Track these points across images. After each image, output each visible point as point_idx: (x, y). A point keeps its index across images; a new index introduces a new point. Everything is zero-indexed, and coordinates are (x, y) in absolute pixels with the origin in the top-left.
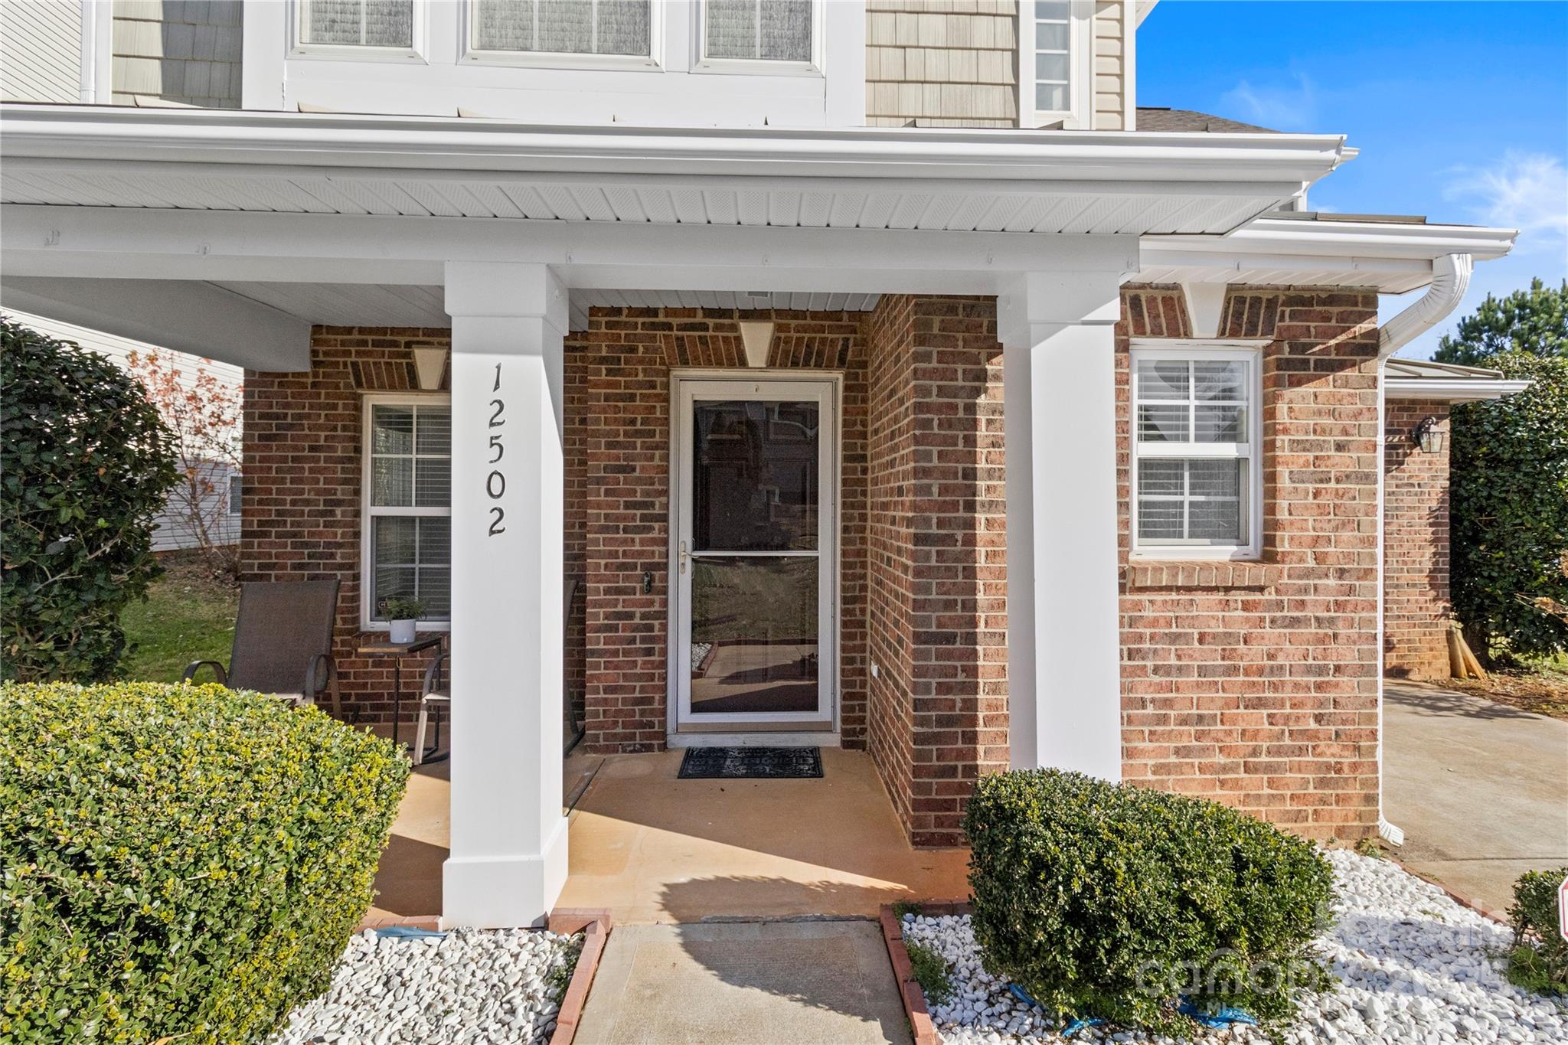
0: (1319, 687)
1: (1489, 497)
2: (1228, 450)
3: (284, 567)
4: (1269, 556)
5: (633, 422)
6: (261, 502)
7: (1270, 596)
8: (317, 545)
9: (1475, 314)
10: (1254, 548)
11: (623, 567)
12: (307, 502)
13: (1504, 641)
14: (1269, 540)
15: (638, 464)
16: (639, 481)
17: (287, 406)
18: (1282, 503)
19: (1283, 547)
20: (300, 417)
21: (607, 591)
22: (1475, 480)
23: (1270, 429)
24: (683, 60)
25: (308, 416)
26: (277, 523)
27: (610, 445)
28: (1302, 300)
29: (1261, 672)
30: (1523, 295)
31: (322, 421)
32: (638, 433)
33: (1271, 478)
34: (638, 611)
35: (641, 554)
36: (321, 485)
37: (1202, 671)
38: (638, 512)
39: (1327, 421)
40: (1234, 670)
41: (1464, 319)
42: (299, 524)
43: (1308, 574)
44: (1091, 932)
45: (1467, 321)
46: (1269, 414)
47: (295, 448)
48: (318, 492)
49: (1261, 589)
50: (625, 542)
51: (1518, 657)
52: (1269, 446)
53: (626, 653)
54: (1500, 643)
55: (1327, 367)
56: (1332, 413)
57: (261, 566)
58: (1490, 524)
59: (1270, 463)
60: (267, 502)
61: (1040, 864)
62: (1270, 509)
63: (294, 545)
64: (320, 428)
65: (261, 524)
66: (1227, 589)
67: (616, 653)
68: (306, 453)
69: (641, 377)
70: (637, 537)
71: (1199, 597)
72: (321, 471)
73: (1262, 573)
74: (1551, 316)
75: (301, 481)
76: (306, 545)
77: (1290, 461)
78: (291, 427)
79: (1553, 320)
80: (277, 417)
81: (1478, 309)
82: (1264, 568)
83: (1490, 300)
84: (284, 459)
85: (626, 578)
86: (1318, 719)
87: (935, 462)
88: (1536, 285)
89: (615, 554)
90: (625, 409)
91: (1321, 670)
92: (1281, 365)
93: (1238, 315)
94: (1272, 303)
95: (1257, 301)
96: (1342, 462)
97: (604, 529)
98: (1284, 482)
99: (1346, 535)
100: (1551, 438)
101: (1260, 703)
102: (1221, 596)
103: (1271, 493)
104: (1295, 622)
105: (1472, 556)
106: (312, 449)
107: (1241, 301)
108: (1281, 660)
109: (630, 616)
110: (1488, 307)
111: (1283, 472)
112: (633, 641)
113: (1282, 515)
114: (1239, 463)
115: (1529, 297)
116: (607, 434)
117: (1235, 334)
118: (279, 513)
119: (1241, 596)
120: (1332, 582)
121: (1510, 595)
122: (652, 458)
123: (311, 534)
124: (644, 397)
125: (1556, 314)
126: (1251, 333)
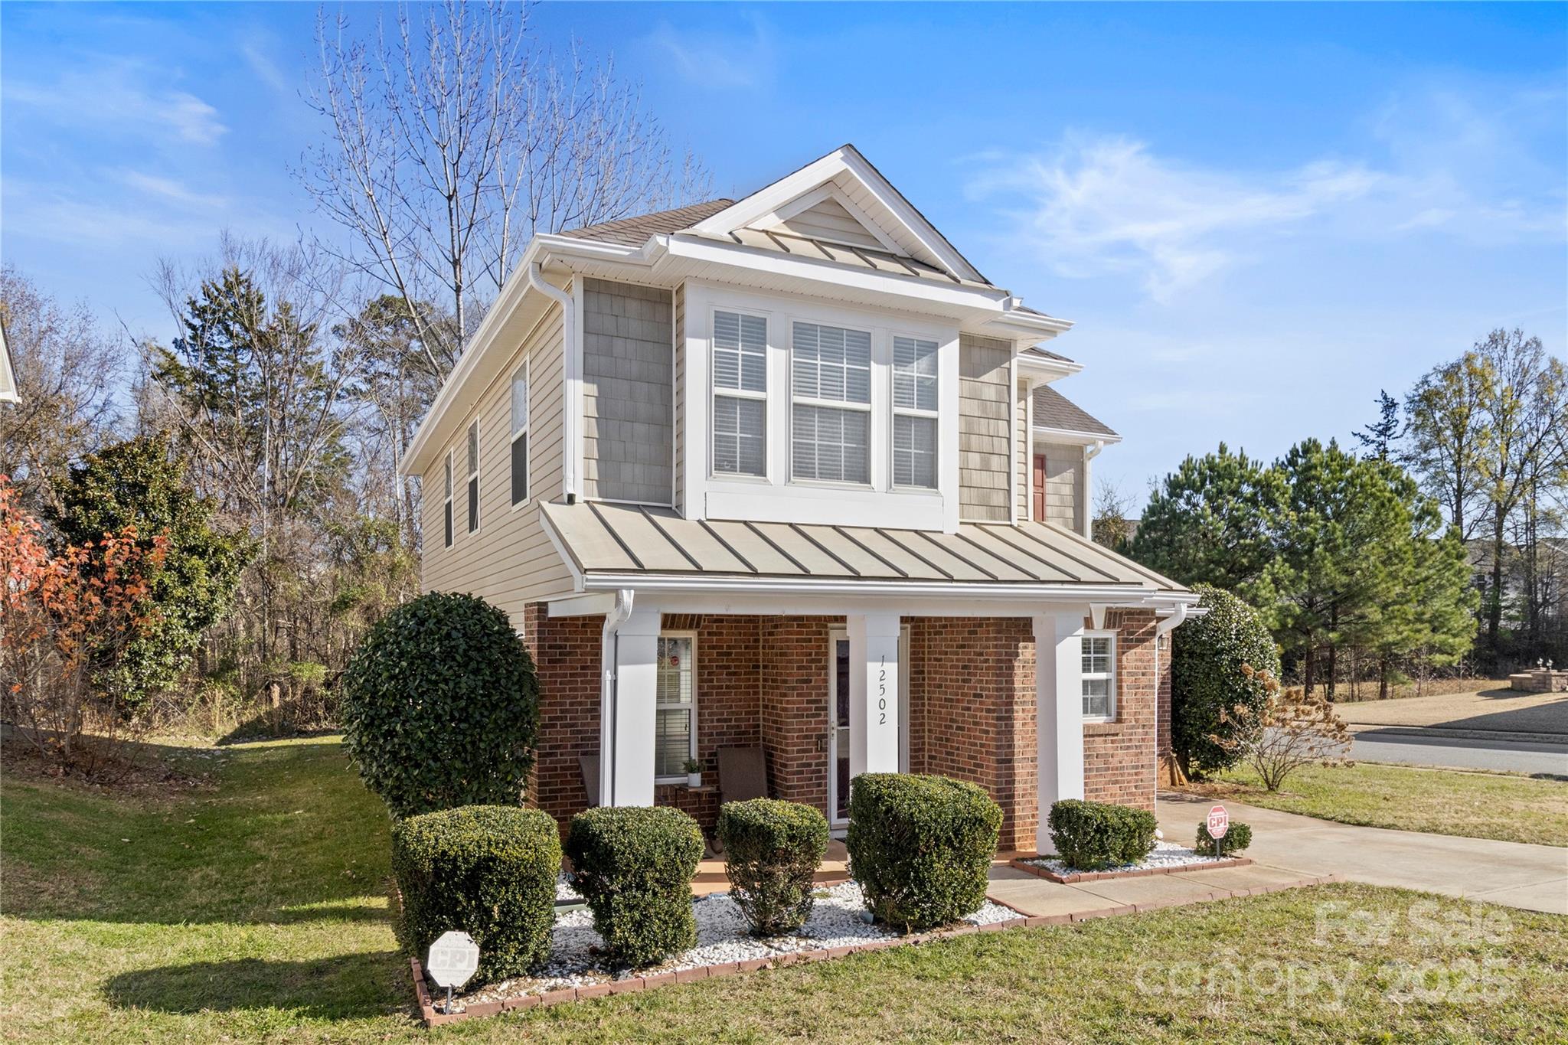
0: (1136, 774)
1: (1190, 676)
2: (1102, 676)
3: (566, 747)
4: (1119, 721)
5: (810, 654)
6: (550, 704)
7: (1120, 737)
8: (586, 732)
9: (1178, 472)
10: (1113, 717)
11: (806, 737)
12: (580, 704)
13: (1197, 763)
14: (1119, 714)
15: (813, 678)
16: (814, 688)
17: (567, 640)
18: (1124, 698)
19: (1125, 717)
20: (575, 647)
21: (798, 751)
22: (1183, 665)
23: (1120, 667)
24: (884, 486)
25: (579, 647)
26: (561, 718)
27: (799, 668)
28: (1131, 613)
29: (1117, 769)
30: (1213, 458)
31: (589, 649)
32: (813, 661)
33: (1120, 687)
34: (814, 762)
35: (815, 729)
36: (589, 692)
37: (1098, 770)
38: (814, 706)
39: (1139, 664)
40: (1108, 769)
41: (1169, 475)
42: (575, 718)
43: (1133, 727)
44: (1102, 835)
45: (1172, 478)
46: (1119, 660)
47: (572, 668)
48: (587, 697)
49: (1117, 735)
50: (807, 723)
51: (1204, 772)
52: (1119, 674)
53: (808, 786)
54: (1194, 765)
55: (1141, 641)
56: (1141, 660)
57: (551, 747)
58: (1189, 691)
59: (1120, 681)
60: (555, 704)
61: (1087, 818)
62: (1120, 701)
63: (572, 732)
64: (588, 654)
65: (550, 719)
66: (1106, 735)
67: (802, 787)
68: (579, 671)
69: (814, 629)
70: (813, 720)
71: (1096, 739)
72: (587, 682)
73: (1117, 727)
74: (1232, 481)
75: (575, 690)
76: (579, 732)
77: (1127, 681)
78: (569, 653)
79: (1233, 486)
80: (560, 647)
81: (1181, 468)
82: (1119, 725)
83: (1189, 460)
84: (565, 675)
85: (808, 744)
86: (1136, 787)
87: (1004, 685)
88: (1222, 449)
89: (801, 730)
90: (807, 647)
91: (1137, 767)
92: (1125, 640)
93: (1110, 619)
94: (1121, 614)
95: (1116, 613)
96: (1144, 680)
97: (796, 716)
98: (1125, 690)
99: (1145, 710)
100: (1218, 642)
101: (1117, 782)
102: (1103, 738)
103: (1120, 694)
104: (1128, 748)
105: (1181, 711)
106: (583, 668)
107: (1110, 613)
108: (1124, 764)
109: (810, 765)
110: (1187, 467)
111: (1124, 685)
112: (811, 779)
113: (1124, 704)
114: (1107, 681)
115: (1217, 460)
116: (797, 661)
117: (1108, 627)
118: (562, 711)
119: (1110, 738)
120: (1140, 730)
121: (1199, 735)
122: (820, 675)
123: (583, 725)
124: (816, 640)
125: (1236, 480)
126: (1114, 627)
